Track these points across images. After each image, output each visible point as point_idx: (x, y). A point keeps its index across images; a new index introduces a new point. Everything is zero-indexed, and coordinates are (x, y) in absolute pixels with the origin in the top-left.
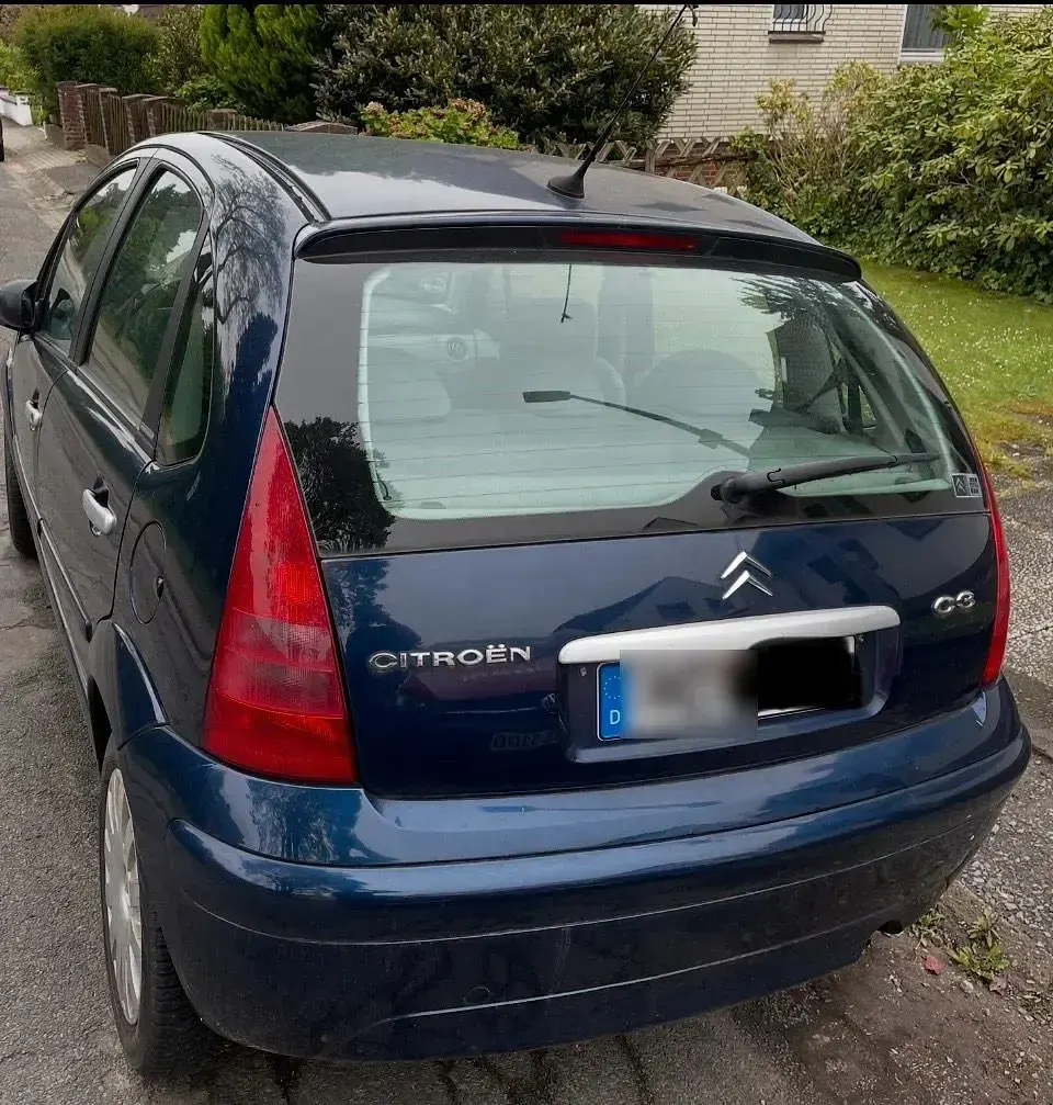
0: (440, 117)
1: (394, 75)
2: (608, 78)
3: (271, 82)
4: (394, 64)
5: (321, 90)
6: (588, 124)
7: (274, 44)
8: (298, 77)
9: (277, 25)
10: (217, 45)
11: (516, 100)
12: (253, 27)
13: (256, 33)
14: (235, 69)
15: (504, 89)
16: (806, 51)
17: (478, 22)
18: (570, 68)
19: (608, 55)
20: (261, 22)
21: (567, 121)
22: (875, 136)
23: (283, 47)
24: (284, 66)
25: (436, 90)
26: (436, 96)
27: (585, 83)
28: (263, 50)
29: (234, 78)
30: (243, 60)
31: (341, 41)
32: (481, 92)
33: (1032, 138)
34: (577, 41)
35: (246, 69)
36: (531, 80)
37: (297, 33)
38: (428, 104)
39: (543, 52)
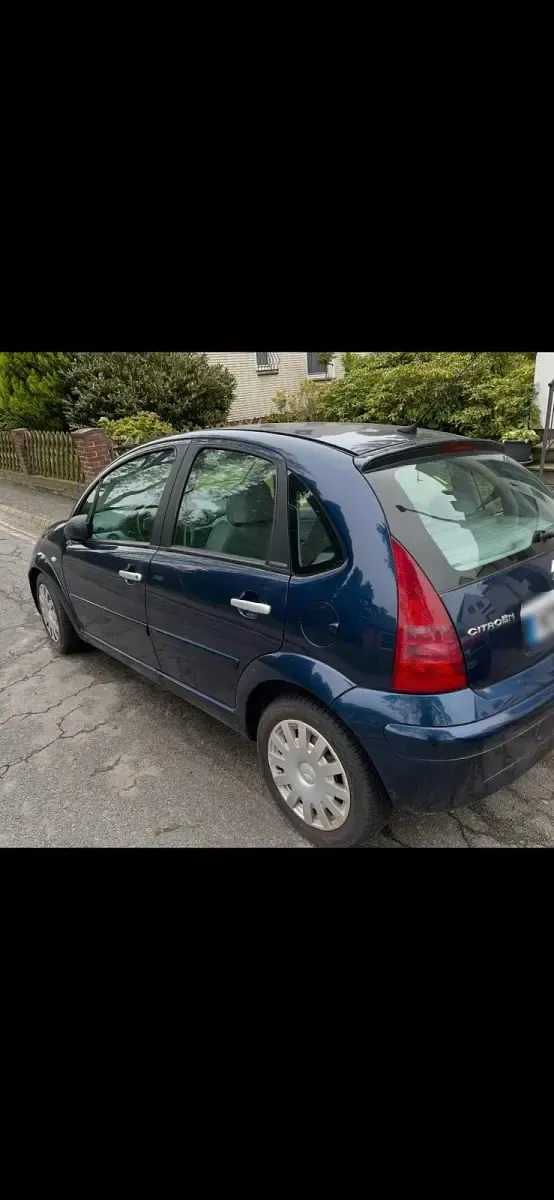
0: (136, 420)
1: (107, 403)
2: (204, 396)
3: (41, 413)
4: (107, 398)
5: (69, 415)
6: (200, 417)
7: (39, 395)
8: (55, 409)
9: (40, 385)
10: (8, 399)
11: (167, 409)
12: (27, 388)
13: (30, 391)
14: (21, 409)
15: (161, 405)
16: (273, 377)
17: (142, 377)
18: (187, 393)
19: (204, 386)
20: (32, 386)
21: (190, 416)
22: (330, 409)
23: (45, 395)
24: (47, 405)
25: (130, 408)
26: (131, 411)
27: (195, 399)
28: (35, 399)
29: (21, 413)
30: (25, 404)
31: (76, 390)
32: (150, 407)
33: (398, 402)
34: (188, 381)
35: (26, 408)
36: (172, 400)
37: (51, 389)
38: (127, 415)
39: (175, 387)
